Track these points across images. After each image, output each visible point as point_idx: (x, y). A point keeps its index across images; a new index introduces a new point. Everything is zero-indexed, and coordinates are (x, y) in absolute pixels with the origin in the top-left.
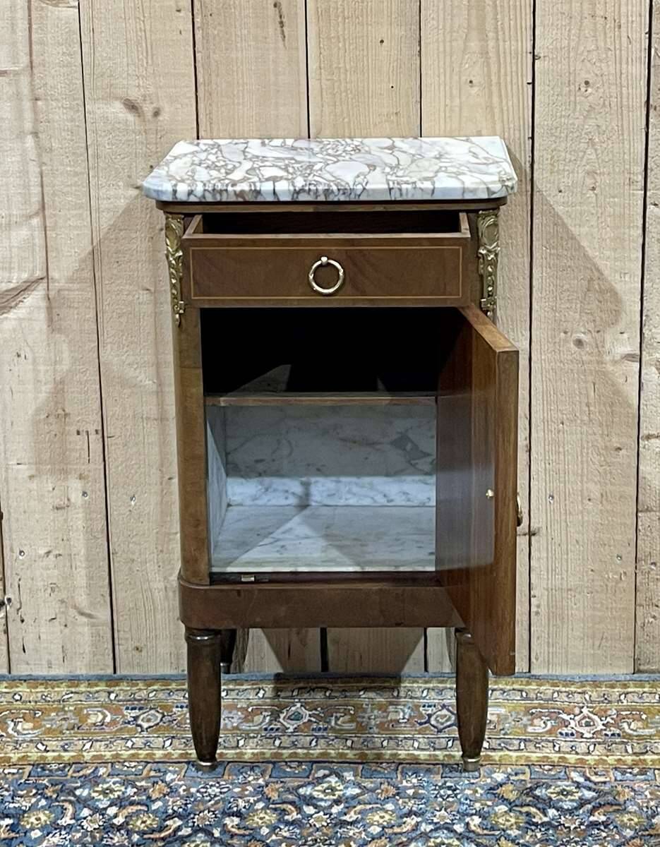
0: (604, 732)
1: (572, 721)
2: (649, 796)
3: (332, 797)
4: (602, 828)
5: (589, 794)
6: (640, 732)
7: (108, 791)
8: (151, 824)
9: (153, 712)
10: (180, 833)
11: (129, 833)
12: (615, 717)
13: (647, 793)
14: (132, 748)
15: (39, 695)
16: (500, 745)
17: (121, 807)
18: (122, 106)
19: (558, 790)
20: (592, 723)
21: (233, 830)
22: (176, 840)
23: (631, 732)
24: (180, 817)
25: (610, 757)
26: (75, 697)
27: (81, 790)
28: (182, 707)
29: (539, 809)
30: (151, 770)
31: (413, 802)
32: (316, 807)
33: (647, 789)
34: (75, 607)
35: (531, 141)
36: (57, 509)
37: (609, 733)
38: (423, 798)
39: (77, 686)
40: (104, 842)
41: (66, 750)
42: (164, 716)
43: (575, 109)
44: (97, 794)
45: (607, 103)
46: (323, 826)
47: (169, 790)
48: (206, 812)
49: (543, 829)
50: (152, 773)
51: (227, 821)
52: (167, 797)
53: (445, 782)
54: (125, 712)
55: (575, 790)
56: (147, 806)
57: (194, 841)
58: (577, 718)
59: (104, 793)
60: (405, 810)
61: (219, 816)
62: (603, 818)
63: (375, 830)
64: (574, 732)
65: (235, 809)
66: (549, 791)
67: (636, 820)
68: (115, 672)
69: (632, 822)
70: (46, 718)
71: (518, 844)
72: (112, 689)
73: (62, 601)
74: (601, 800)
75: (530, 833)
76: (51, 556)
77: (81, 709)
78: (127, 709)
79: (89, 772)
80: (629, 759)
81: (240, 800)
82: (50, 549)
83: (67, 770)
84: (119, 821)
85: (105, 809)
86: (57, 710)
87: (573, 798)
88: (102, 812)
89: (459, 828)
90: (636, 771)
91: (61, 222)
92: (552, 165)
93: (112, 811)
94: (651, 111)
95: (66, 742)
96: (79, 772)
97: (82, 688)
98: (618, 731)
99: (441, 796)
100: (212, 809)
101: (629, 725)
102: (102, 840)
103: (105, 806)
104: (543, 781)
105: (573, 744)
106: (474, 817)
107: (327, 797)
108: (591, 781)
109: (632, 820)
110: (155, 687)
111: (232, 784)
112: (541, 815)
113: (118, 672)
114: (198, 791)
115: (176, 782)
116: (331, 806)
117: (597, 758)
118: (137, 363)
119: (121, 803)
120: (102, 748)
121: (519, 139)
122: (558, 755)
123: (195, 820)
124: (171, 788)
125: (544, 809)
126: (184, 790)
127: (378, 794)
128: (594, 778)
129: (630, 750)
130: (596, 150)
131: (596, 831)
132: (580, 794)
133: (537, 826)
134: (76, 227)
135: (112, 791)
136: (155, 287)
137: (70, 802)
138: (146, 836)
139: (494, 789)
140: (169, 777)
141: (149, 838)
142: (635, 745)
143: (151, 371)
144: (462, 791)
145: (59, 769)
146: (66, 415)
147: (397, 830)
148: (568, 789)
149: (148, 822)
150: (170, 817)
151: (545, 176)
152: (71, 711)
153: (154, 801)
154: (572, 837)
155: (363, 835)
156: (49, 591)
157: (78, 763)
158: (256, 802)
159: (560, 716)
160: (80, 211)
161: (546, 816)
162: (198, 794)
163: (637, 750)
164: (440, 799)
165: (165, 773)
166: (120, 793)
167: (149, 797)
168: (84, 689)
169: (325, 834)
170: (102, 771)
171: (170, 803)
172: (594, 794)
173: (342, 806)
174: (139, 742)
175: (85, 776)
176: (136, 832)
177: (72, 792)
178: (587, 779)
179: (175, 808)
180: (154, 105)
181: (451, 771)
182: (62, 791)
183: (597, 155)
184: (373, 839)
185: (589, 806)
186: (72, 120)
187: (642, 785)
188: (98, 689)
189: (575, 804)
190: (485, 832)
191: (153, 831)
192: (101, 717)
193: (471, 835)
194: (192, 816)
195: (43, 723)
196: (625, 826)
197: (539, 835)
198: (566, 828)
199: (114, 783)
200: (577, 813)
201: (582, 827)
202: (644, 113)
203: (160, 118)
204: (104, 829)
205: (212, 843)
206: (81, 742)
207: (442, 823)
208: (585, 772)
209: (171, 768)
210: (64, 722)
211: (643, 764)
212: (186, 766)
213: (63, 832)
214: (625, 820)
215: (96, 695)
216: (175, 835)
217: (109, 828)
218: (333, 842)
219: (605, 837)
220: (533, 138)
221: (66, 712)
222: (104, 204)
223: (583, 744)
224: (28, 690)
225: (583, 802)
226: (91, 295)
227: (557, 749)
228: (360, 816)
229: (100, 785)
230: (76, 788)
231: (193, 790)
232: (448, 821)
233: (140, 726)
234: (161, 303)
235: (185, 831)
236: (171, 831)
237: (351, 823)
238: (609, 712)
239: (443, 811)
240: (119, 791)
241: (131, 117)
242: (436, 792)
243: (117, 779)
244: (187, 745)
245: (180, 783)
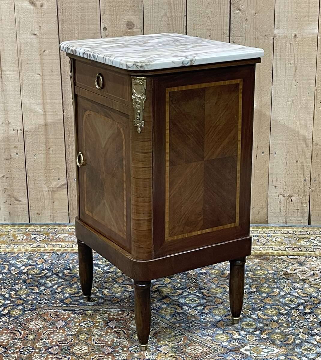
2: (224, 264)
3: (105, 264)
4: (204, 274)
9: (42, 235)
10: (47, 275)
11: (28, 275)
14: (32, 247)
17: (26, 266)
18: (28, 3)
21: (67, 274)
22: (45, 277)
24: (48, 270)
26: (13, 230)
27: (12, 261)
28: (53, 234)
30: (39, 255)
32: (99, 267)
34: (14, 197)
35: (185, 17)
36: (6, 159)
39: (14, 227)
40: (18, 278)
41: (8, 248)
42: (46, 237)
43: (202, 5)
44: (18, 262)
45: (215, 2)
46: (100, 273)
48: (58, 268)
49: (182, 275)
50: (39, 256)
51: (65, 271)
52: (44, 263)
54: (31, 236)
56: (36, 266)
57: (52, 277)
59: (20, 262)
61: (62, 269)
62: (205, 271)
63: (119, 274)
65: (68, 267)
67: (217, 272)
68: (30, 222)
69: (215, 273)
70: (1, 237)
71: (172, 279)
72: (27, 228)
73: (9, 195)
75: (177, 276)
76: (4, 178)
77: (15, 234)
78: (32, 234)
79: (16, 255)
81: (71, 265)
82: (4, 175)
83: (7, 254)
84: (25, 271)
85: (20, 267)
86: (6, 235)
88: (19, 268)
91: (6, 48)
92: (194, 26)
93: (23, 268)
94: (232, 5)
95: (8, 245)
96: (12, 255)
97: (16, 227)
100: (60, 267)
107: (104, 264)
110: (44, 227)
111: (68, 259)
113: (31, 222)
116: (104, 267)
118: (36, 103)
119: (26, 265)
120: (21, 248)
121: (181, 16)
123: (53, 271)
124: (45, 260)
126: (50, 261)
130: (211, 21)
131: (201, 275)
134: (12, 50)
135: (23, 261)
136: (42, 73)
137: (7, 265)
138: (34, 276)
140: (45, 257)
143: (42, 107)
145: (4, 254)
146: (9, 123)
149: (36, 271)
150: (44, 270)
151: (191, 30)
152: (11, 235)
153: (38, 265)
154: (192, 277)
155: (115, 276)
156: (4, 191)
157: (12, 252)
158: (76, 265)
160: (13, 44)
162: (55, 263)
165: (44, 256)
166: (26, 262)
167: (37, 263)
168: (17, 228)
169: (101, 276)
170: (20, 255)
171: (45, 265)
173: (109, 267)
174: (35, 245)
175: (14, 256)
176: (31, 274)
177: (8, 261)
179: (46, 267)
180: (40, 3)
182: (5, 261)
183: (211, 23)
184: (118, 277)
186: (10, 8)
188: (22, 228)
191: (37, 274)
192: (22, 237)
194: (52, 269)
196: (212, 274)
197: (180, 277)
199: (24, 259)
202: (229, 6)
203: (43, 7)
204: (19, 273)
205: (58, 278)
206: (14, 245)
209: (46, 254)
210: (8, 239)
212: (52, 253)
213: (4, 275)
214: (213, 271)
215: (21, 230)
217: (21, 273)
218: (103, 278)
219: (204, 277)
220: (186, 16)
221: (9, 236)
222: (22, 41)
226: (18, 77)
228: (114, 270)
229: (19, 260)
230: (10, 260)
231: (54, 261)
233: (37, 240)
234: (45, 80)
235: (49, 274)
236: (44, 274)
237: (111, 272)
240: (26, 261)
241: (32, 7)
243: (25, 257)
244: (53, 246)
245: (49, 259)
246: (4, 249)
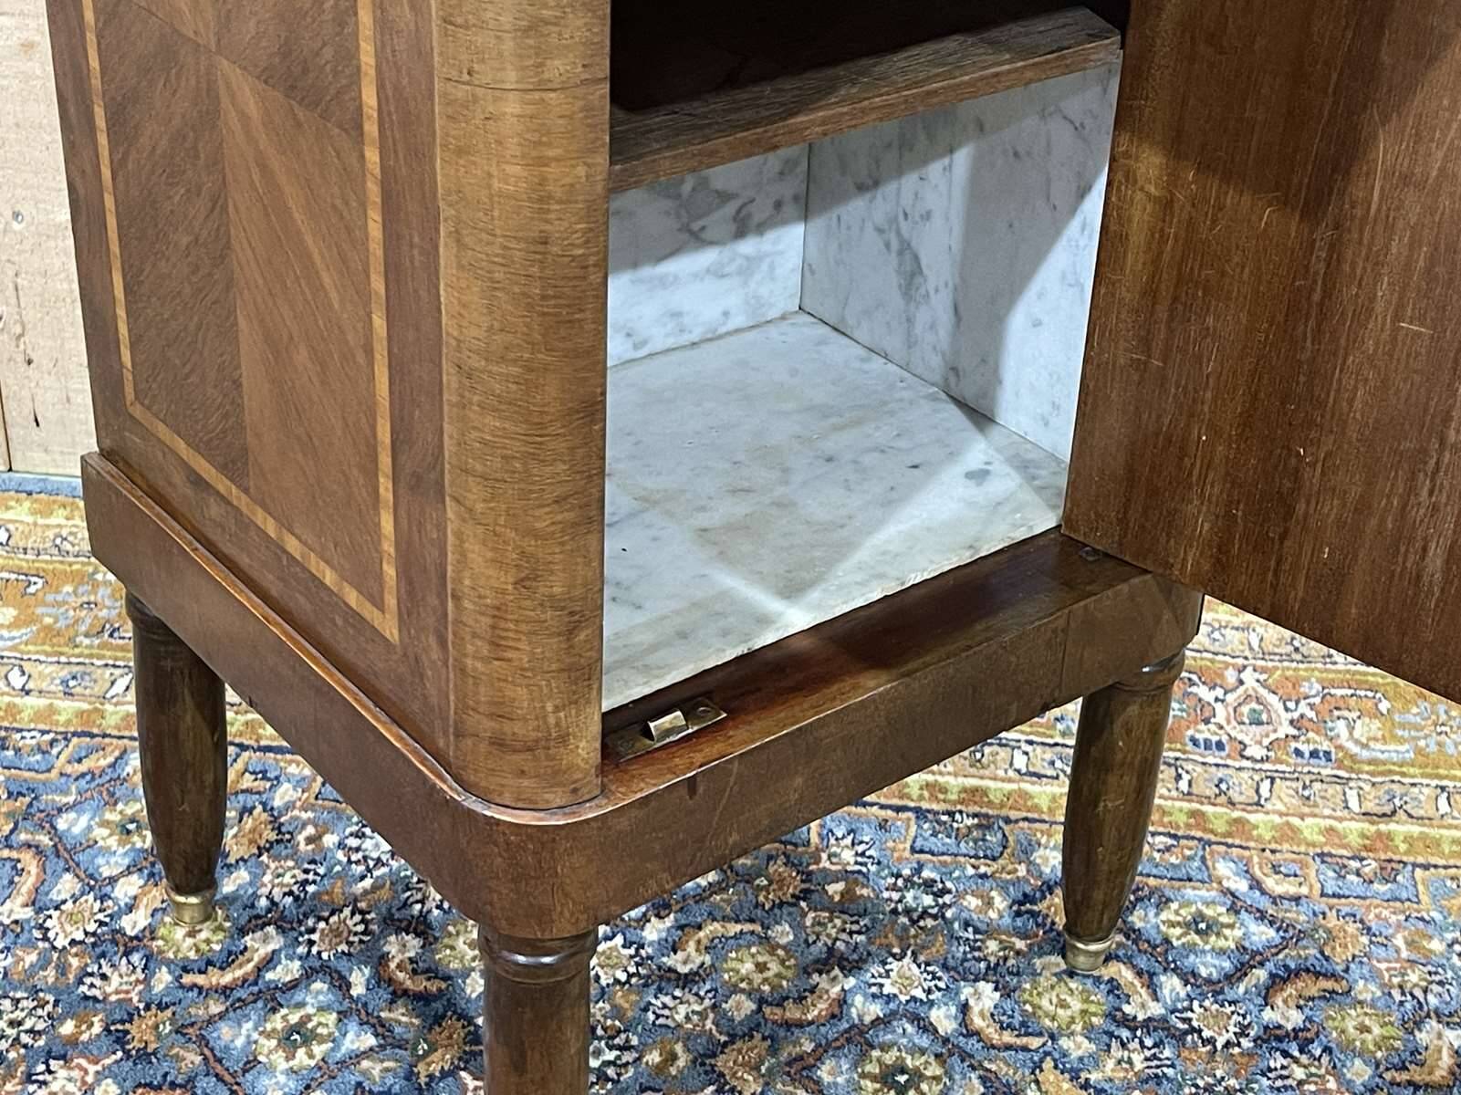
0: (1294, 745)
1: (1218, 706)
2: (1405, 954)
4: (1294, 1050)
5: (1262, 934)
6: (1378, 750)
7: (132, 827)
8: (208, 941)
11: (150, 964)
12: (1317, 700)
13: (1399, 941)
15: (51, 534)
16: (1052, 763)
17: (153, 879)
19: (1187, 914)
20: (1264, 717)
21: (401, 976)
22: (257, 997)
23: (1355, 749)
24: (282, 923)
25: (1309, 821)
27: (72, 815)
29: (1139, 974)
30: (244, 772)
31: (838, 922)
33: (1399, 926)
37: (1306, 749)
38: (865, 913)
40: (83, 989)
41: (68, 695)
44: (106, 832)
46: (617, 981)
47: (273, 836)
48: (347, 911)
49: (1149, 1042)
50: (245, 783)
51: (392, 946)
52: (264, 858)
53: (918, 870)
55: (1225, 919)
57: (301, 1005)
58: (1230, 698)
59: (122, 830)
60: (818, 949)
61: (374, 927)
62: (1294, 1019)
63: (738, 1006)
64: (1225, 739)
65: (416, 910)
66: (1164, 916)
67: (1377, 1030)
69: (1368, 1037)
70: (50, 598)
71: (1086, 1086)
74: (1290, 957)
75: (1117, 1052)
79: (103, 763)
80: (1354, 830)
83: (55, 751)
84: (136, 922)
85: (113, 880)
87: (1222, 943)
88: (104, 890)
89: (944, 1019)
90: (1370, 867)
93: (127, 889)
95: (75, 669)
96: (80, 761)
98: (1326, 746)
99: (908, 911)
100: (362, 905)
101: (1351, 729)
102: (80, 982)
103: (115, 872)
104: (1152, 881)
105: (1221, 773)
106: (982, 984)
108: (1263, 892)
109: (1368, 1030)
112: (1143, 991)
114: (341, 845)
115: (296, 812)
116: (643, 920)
117: (1277, 820)
119: (151, 866)
122: (1186, 805)
123: (315, 937)
124: (279, 829)
125: (1152, 975)
126: (309, 840)
127: (759, 888)
128: (1271, 883)
129: (1354, 804)
131: (1280, 1061)
132: (1238, 933)
133: (1133, 1030)
135: (141, 827)
137: (39, 850)
138: (187, 979)
139: (1033, 902)
140: (282, 797)
141: (194, 986)
142: (1367, 787)
144: (960, 895)
145: (40, 749)
147: (793, 1012)
148: (1209, 912)
149: (202, 936)
150: (259, 923)
153: (229, 870)
154: (1219, 1073)
155: (710, 1024)
157: (86, 734)
159: (1194, 689)
161: (1156, 999)
162: (340, 855)
163: (1370, 806)
164: (904, 920)
165: (277, 782)
167: (221, 856)
169: (617, 1012)
170: (133, 763)
171: (267, 878)
172: (1271, 933)
173: (670, 921)
175: (92, 776)
176: (168, 963)
177: (47, 821)
178: (1256, 885)
179: (277, 894)
181: (935, 834)
182: (27, 814)
184: (733, 1037)
185: (1261, 975)
187: (1385, 913)
189: (1227, 965)
190: (1008, 1038)
191: (207, 965)
193: (972, 1045)
194: (310, 922)
195: (39, 611)
196: (1350, 1049)
197: (1139, 1064)
198: (1206, 1042)
200: (1230, 995)
201: (1246, 1043)
204: (94, 945)
205: (343, 1016)
206: (108, 671)
207: (903, 998)
208: (1250, 859)
209: (292, 769)
210: (84, 613)
211: (1387, 848)
214: (1350, 1025)
216: (256, 983)
217: (107, 943)
218: (635, 1041)
219: (1300, 1083)
221: (96, 585)
223: (1245, 775)
224: (30, 519)
225: (1246, 960)
227: (1183, 785)
228: (708, 959)
229: (120, 806)
230: (62, 810)
231: (330, 841)
232: (919, 994)
235: (287, 971)
236: (250, 966)
237: (687, 981)
238: (1305, 688)
239: (907, 960)
242: (895, 896)
245: (305, 816)
246: (42, 702)
